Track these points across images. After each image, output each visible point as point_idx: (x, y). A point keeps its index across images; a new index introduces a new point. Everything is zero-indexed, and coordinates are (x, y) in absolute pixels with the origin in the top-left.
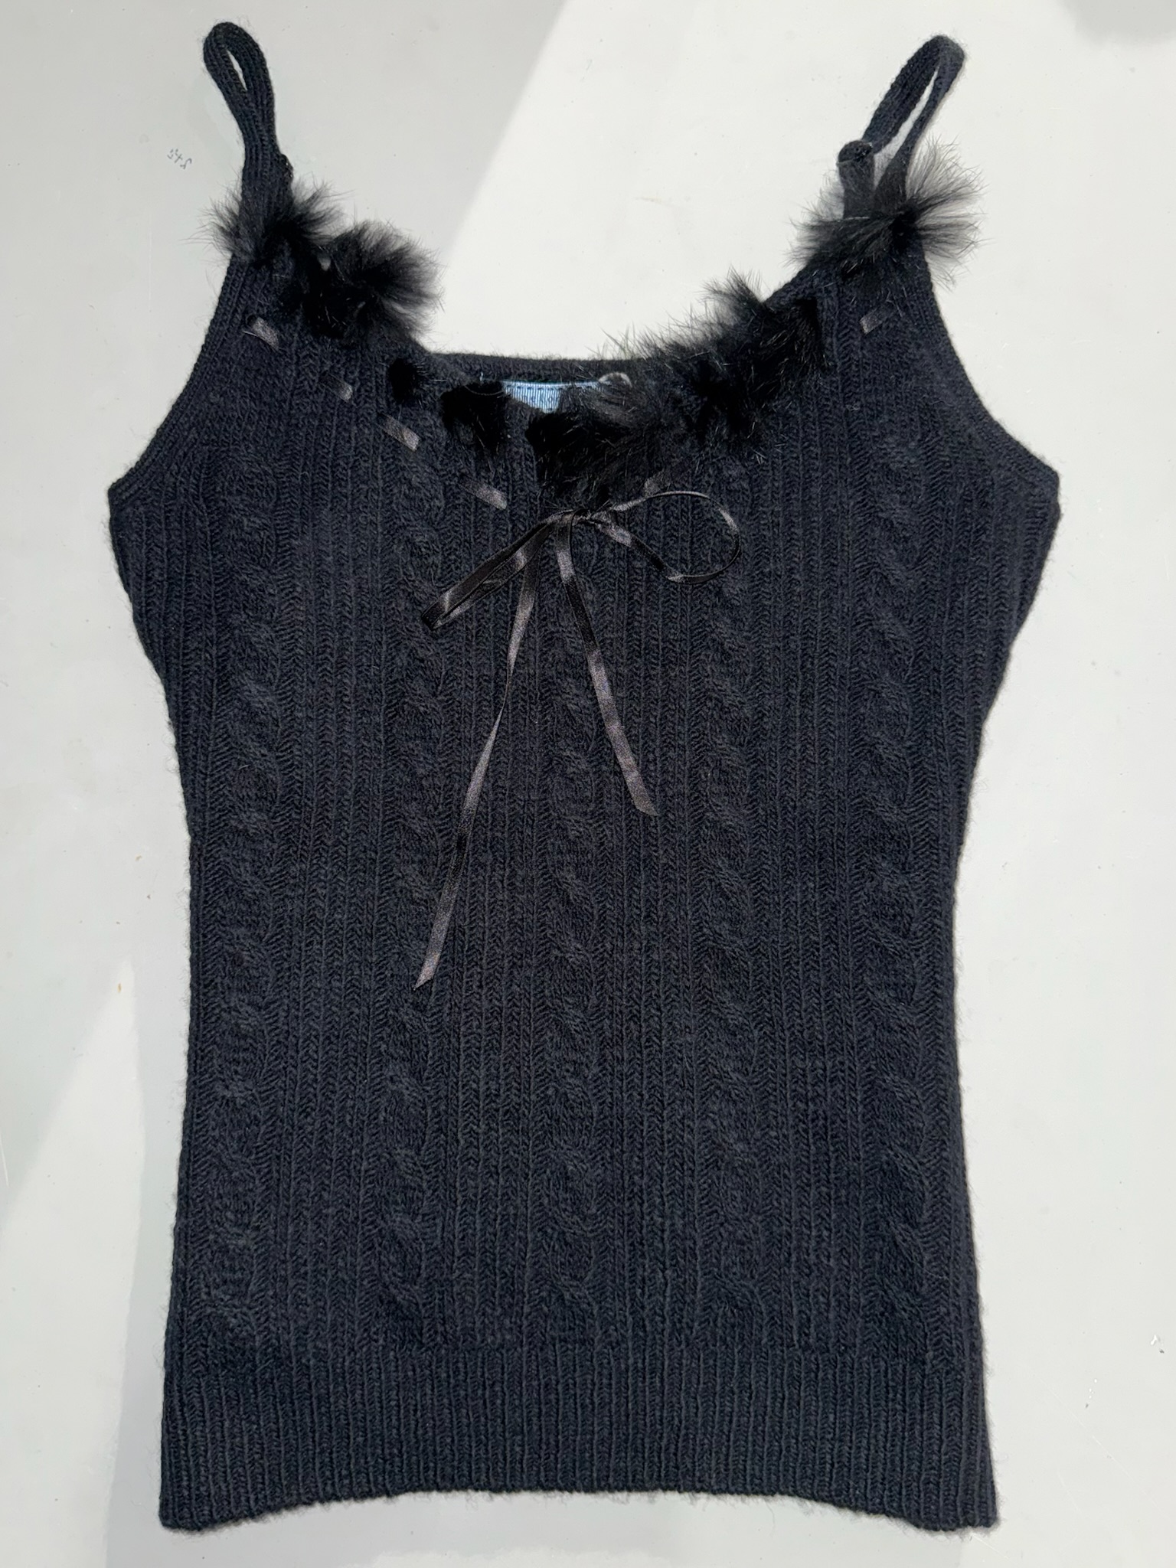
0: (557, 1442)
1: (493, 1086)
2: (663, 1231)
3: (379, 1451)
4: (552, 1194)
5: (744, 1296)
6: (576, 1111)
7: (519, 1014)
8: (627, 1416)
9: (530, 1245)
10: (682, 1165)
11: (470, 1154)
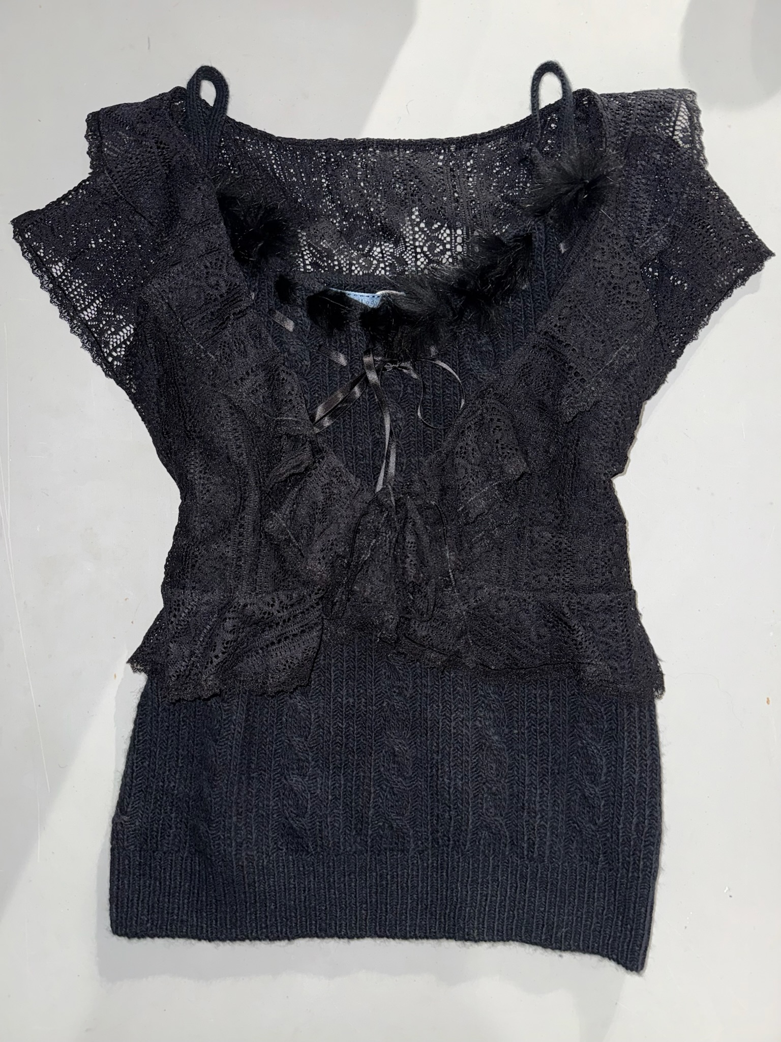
0: (386, 908)
1: (351, 700)
2: (449, 788)
3: (283, 914)
4: (386, 765)
5: (496, 827)
6: (400, 716)
7: (365, 659)
8: (427, 894)
9: (372, 795)
10: (462, 748)
11: (338, 740)
